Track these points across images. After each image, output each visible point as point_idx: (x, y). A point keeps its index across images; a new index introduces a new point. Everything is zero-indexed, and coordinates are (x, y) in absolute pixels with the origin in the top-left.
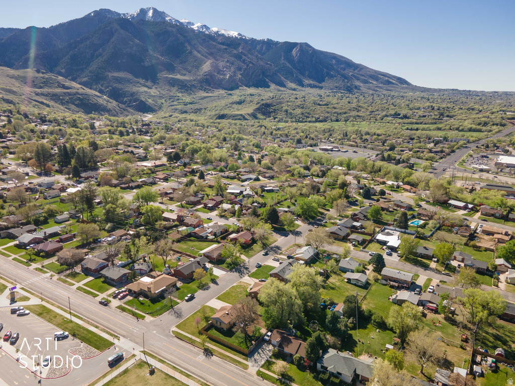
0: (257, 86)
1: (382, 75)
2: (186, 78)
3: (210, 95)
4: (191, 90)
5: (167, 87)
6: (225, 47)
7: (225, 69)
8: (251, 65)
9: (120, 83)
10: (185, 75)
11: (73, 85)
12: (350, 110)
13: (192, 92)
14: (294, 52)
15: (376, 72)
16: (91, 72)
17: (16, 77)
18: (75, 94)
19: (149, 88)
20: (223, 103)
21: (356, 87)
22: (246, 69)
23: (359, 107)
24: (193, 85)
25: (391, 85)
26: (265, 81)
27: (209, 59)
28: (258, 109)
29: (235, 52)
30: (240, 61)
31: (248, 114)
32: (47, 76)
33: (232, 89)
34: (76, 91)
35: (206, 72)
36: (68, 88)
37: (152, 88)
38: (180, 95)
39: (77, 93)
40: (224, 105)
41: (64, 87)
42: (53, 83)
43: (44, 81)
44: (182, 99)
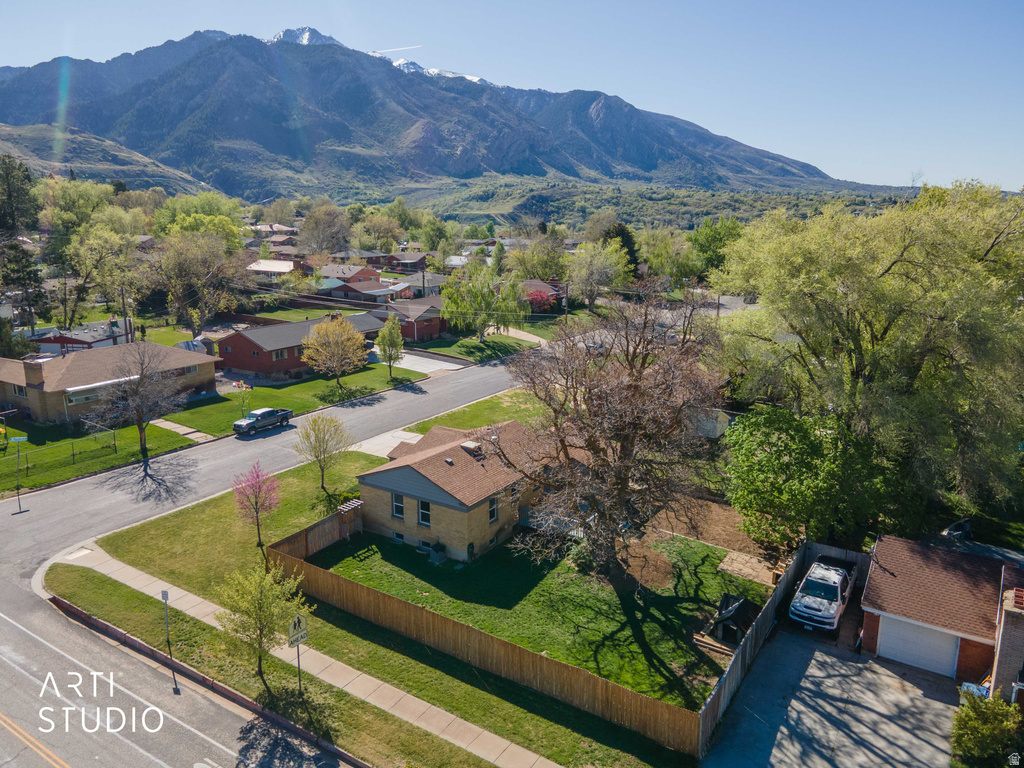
0: (519, 170)
1: (769, 158)
2: (374, 152)
3: (424, 186)
4: (383, 176)
5: (335, 170)
6: (453, 95)
7: (453, 137)
8: (506, 130)
9: (237, 160)
10: (370, 147)
11: (135, 158)
12: (715, 207)
13: (384, 180)
14: (593, 110)
15: (758, 151)
16: (177, 140)
17: (15, 139)
18: (138, 175)
19: (297, 172)
20: (449, 199)
21: (720, 179)
22: (496, 138)
23: (736, 201)
24: (388, 167)
25: (789, 177)
26: (535, 162)
27: (421, 117)
28: (523, 207)
29: (474, 104)
30: (485, 122)
31: (503, 215)
32: (80, 139)
33: (468, 175)
34: (141, 168)
35: (414, 142)
36: (123, 163)
37: (302, 172)
38: (361, 185)
39: (143, 173)
40: (451, 202)
41: (115, 160)
42: (92, 153)
43: (74, 148)
44: (366, 194)
